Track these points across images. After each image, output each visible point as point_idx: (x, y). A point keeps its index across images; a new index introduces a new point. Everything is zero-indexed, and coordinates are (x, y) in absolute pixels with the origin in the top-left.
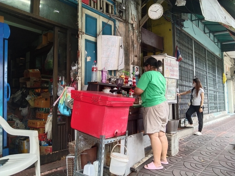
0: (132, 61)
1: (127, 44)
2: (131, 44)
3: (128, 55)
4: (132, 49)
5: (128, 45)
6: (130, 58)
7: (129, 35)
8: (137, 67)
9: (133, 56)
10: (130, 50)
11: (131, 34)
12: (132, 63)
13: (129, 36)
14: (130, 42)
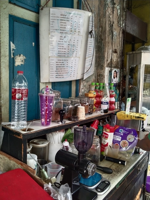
0: (109, 61)
1: (101, 29)
2: (108, 29)
3: (101, 50)
4: (110, 39)
5: (104, 32)
6: (106, 56)
7: (106, 12)
8: (115, 71)
9: (111, 51)
10: (107, 40)
11: (109, 11)
12: (109, 64)
13: (104, 15)
14: (107, 26)
